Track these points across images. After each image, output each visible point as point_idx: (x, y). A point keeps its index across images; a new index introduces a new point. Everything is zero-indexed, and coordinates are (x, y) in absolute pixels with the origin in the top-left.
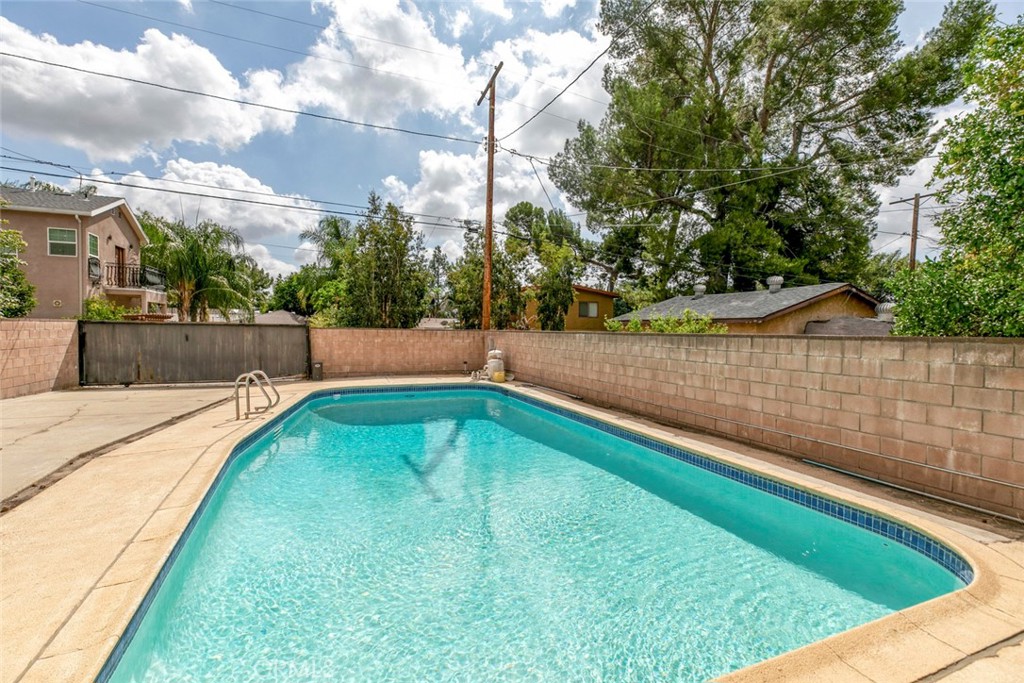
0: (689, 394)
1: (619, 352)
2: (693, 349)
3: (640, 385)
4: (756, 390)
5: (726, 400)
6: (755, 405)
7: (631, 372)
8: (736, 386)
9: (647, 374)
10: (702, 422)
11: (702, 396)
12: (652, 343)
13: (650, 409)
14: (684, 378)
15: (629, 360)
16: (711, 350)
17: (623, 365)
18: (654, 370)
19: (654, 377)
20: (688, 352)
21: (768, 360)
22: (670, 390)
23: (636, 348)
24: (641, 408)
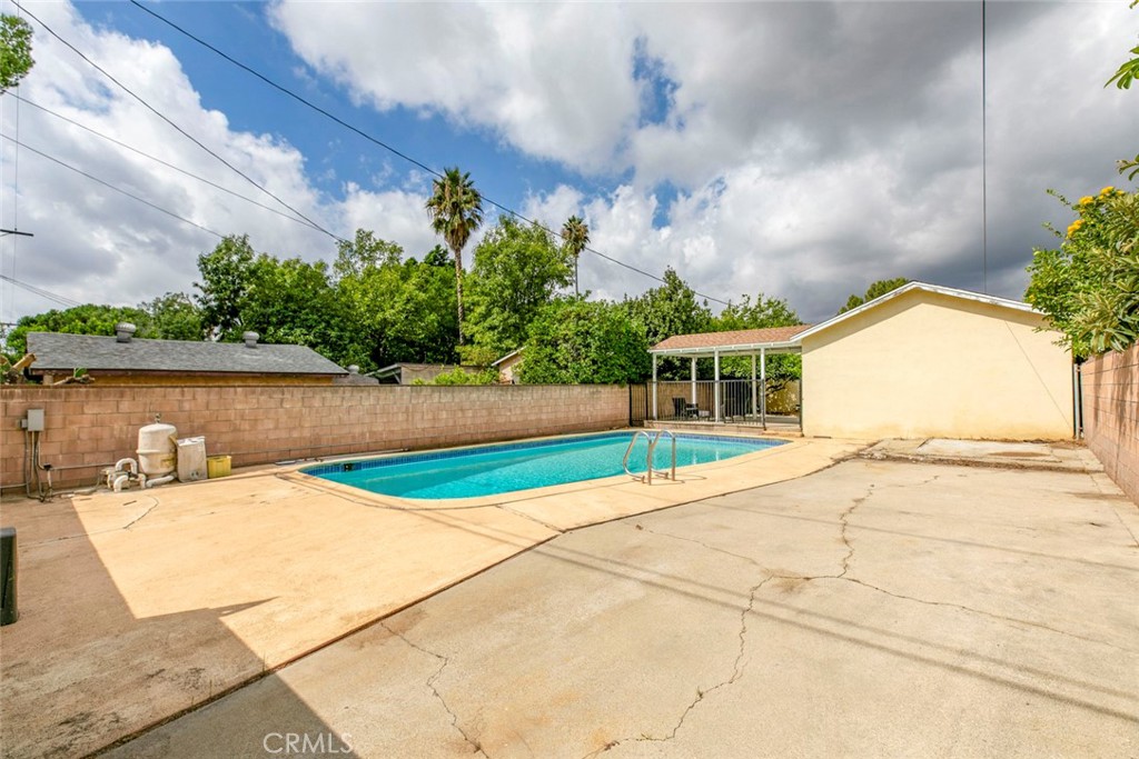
0: (514, 419)
1: (457, 400)
2: (515, 393)
3: (478, 421)
4: (545, 410)
5: (533, 417)
6: (544, 417)
7: (470, 414)
8: (537, 410)
9: (484, 413)
10: (521, 433)
11: (520, 419)
12: (488, 391)
13: (487, 436)
14: (510, 410)
15: (467, 405)
16: (524, 393)
17: (462, 410)
18: (489, 411)
19: (490, 414)
20: (512, 395)
21: (548, 395)
22: (501, 420)
23: (474, 396)
24: (480, 437)
